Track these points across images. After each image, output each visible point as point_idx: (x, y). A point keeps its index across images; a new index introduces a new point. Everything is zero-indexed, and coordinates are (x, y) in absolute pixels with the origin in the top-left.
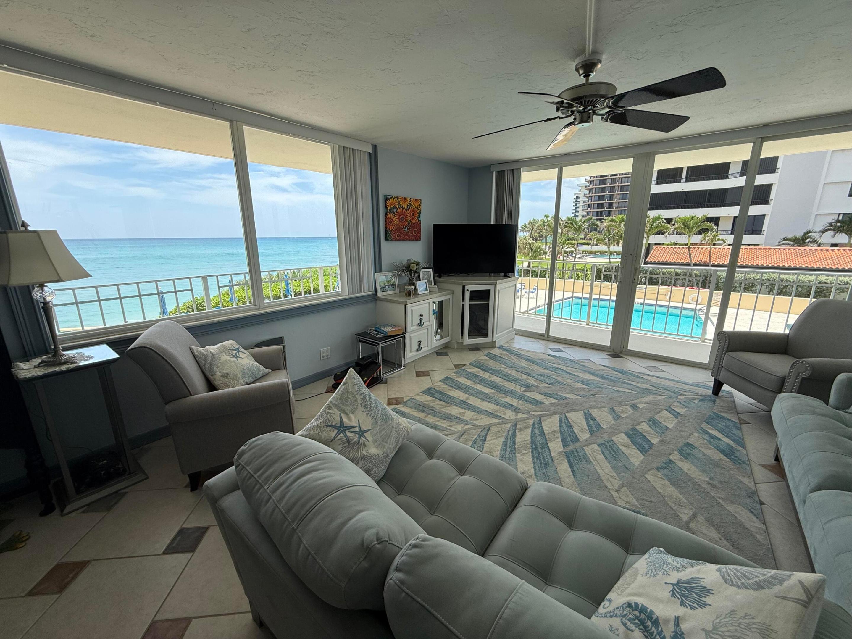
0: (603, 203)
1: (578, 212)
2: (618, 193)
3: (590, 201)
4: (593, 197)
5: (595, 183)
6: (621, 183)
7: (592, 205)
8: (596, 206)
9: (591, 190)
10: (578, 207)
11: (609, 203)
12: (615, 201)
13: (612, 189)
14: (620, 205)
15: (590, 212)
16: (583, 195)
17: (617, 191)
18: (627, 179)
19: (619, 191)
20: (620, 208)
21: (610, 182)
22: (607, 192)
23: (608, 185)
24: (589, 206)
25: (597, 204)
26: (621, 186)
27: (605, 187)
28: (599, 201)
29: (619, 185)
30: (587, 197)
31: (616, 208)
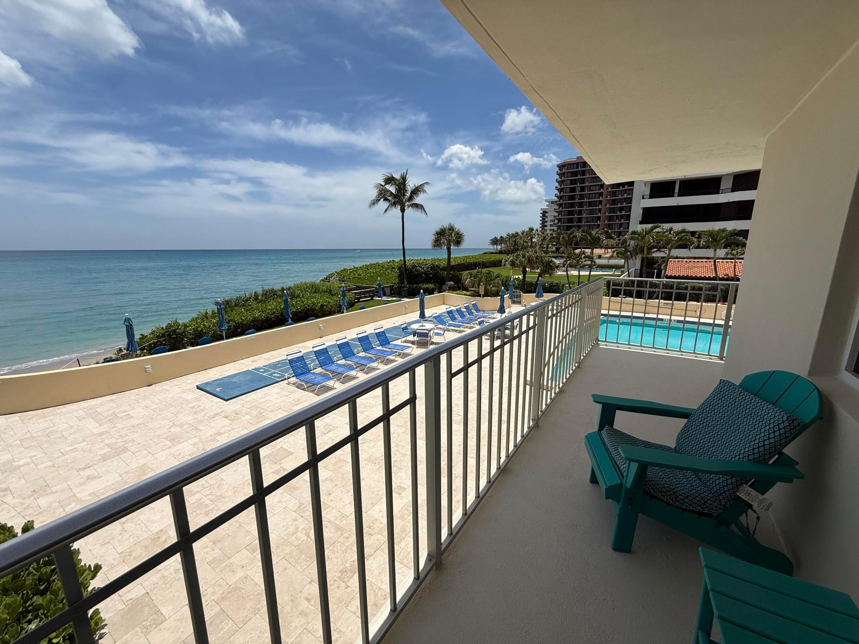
0: (573, 218)
1: (546, 226)
2: (587, 208)
3: (560, 216)
4: (563, 212)
5: (564, 198)
6: (589, 199)
7: (563, 220)
8: (566, 220)
9: (560, 205)
10: (547, 222)
11: (578, 217)
12: (584, 216)
13: (581, 205)
14: (588, 220)
15: (561, 226)
16: (553, 210)
17: (585, 207)
18: (594, 195)
19: (587, 206)
20: (588, 222)
21: (579, 197)
22: (576, 207)
23: (577, 201)
24: (559, 220)
25: (566, 219)
26: (589, 202)
27: (574, 203)
28: (568, 215)
29: (588, 200)
30: (557, 212)
31: (585, 223)
